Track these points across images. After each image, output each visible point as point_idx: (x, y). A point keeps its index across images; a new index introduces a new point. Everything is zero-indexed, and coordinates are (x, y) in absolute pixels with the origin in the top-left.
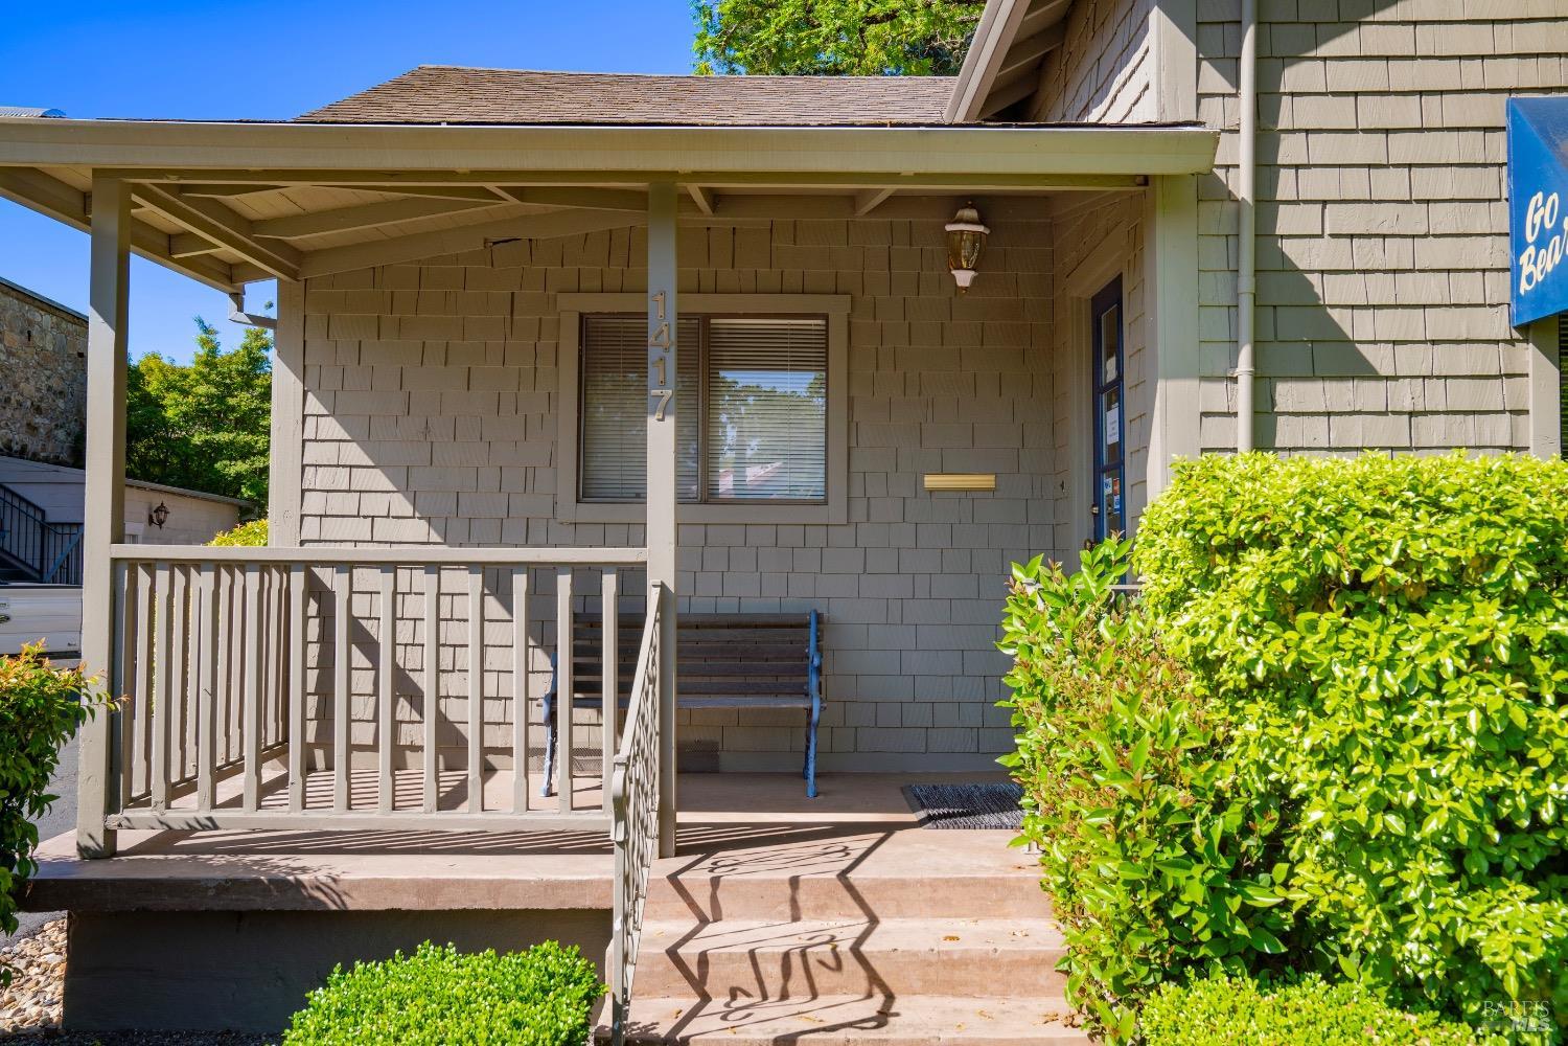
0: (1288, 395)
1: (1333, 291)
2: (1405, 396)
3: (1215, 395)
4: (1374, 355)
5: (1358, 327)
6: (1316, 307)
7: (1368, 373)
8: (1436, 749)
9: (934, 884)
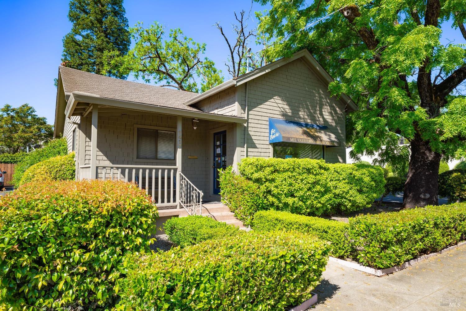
0: (249, 150)
1: (253, 137)
2: (260, 150)
3: (242, 149)
4: (257, 146)
5: (256, 142)
6: (252, 139)
7: (256, 148)
8: (285, 185)
9: (216, 209)
